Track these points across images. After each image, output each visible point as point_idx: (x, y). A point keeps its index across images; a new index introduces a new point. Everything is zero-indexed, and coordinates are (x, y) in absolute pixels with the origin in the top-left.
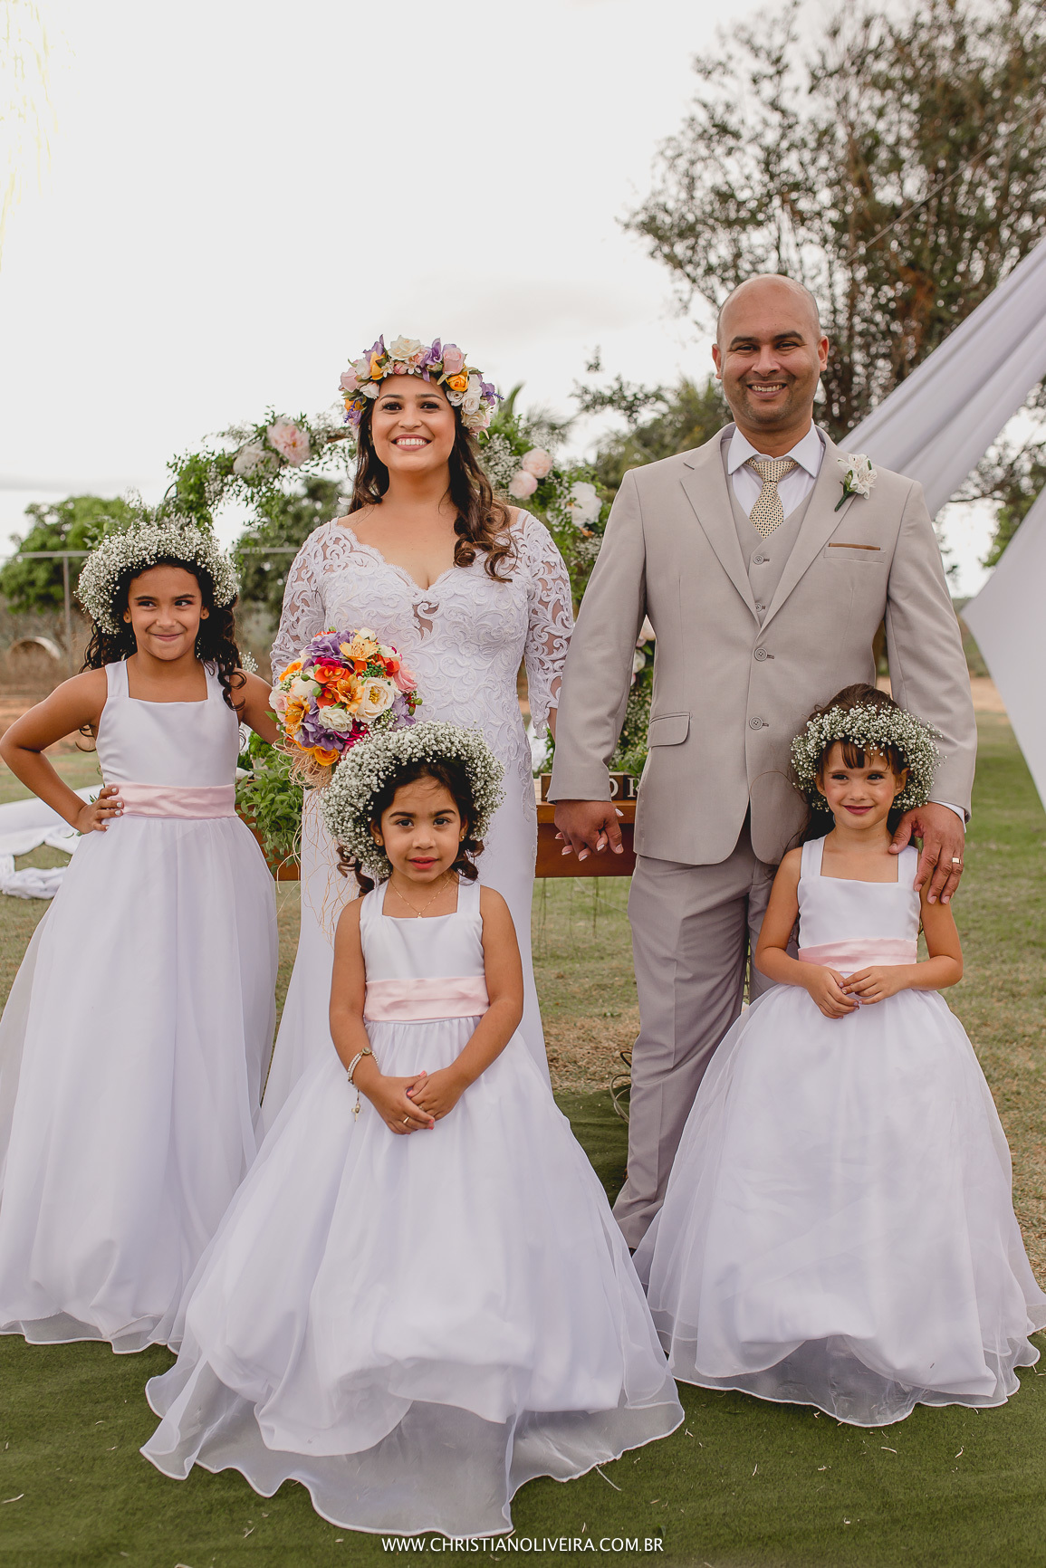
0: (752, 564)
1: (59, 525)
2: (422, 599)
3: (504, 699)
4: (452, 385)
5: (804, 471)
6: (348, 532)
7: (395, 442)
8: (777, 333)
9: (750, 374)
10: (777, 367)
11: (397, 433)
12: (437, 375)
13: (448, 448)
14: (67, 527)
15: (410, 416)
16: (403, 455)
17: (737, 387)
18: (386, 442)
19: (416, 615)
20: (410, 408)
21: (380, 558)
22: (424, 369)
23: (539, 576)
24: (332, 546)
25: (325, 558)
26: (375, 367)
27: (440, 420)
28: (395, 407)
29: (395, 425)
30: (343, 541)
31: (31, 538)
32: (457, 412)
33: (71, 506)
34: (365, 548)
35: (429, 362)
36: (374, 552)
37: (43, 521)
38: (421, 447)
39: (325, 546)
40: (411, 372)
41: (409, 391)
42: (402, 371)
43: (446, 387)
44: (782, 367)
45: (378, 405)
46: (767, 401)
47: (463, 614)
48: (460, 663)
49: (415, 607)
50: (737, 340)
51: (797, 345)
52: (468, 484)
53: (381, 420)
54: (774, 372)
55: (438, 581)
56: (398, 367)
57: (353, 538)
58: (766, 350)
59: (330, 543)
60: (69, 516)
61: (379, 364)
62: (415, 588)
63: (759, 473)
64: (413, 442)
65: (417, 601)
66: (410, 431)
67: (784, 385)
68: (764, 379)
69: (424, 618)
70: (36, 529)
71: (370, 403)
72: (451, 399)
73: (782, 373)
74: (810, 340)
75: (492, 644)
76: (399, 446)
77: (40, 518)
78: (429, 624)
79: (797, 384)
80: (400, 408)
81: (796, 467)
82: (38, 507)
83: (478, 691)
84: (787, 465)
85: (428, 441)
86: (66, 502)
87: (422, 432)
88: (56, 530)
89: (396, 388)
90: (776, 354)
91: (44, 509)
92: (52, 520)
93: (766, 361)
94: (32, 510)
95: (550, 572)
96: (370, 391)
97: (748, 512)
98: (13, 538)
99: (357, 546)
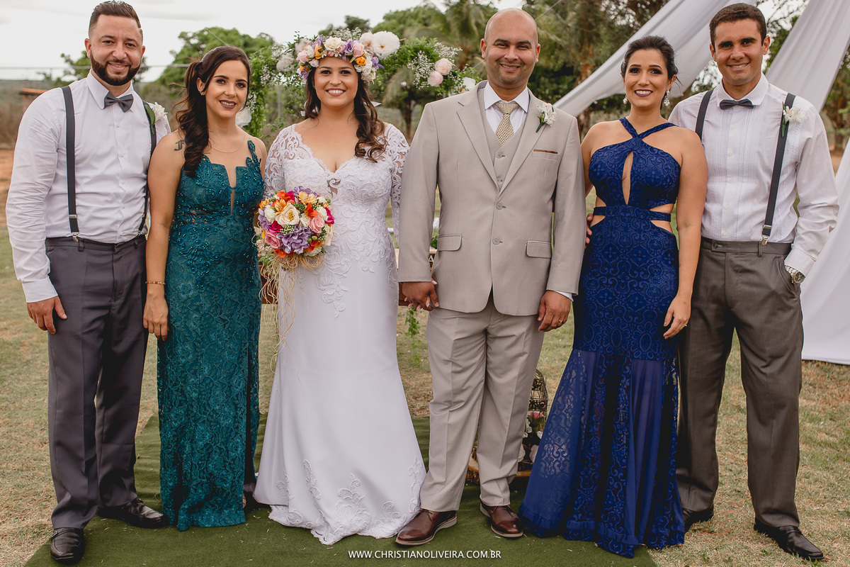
0: (496, 158)
1: (198, 44)
2: (332, 177)
3: (376, 226)
4: (358, 62)
5: (522, 109)
6: (299, 136)
7: (327, 91)
8: (520, 41)
9: (503, 59)
10: (517, 58)
11: (329, 87)
12: (350, 57)
13: (354, 94)
14: (203, 46)
15: (335, 78)
16: (332, 98)
17: (495, 64)
18: (324, 91)
19: (329, 186)
20: (336, 74)
21: (311, 154)
22: (343, 54)
23: (397, 160)
24: (290, 142)
25: (286, 148)
26: (317, 53)
27: (351, 80)
28: (327, 72)
29: (328, 82)
30: (295, 141)
31: (182, 52)
32: (360, 74)
33: (206, 33)
34: (305, 146)
35: (346, 51)
36: (308, 149)
37: (189, 42)
38: (341, 94)
39: (287, 141)
40: (336, 56)
41: (336, 65)
42: (332, 55)
43: (354, 63)
44: (519, 58)
45: (318, 71)
46: (510, 73)
47: (353, 185)
48: (352, 209)
49: (328, 182)
50: (498, 40)
51: (527, 48)
52: (365, 111)
53: (320, 80)
54: (516, 60)
55: (340, 168)
56: (329, 53)
57: (300, 139)
58: (512, 48)
59: (289, 140)
60: (204, 40)
61: (320, 51)
62: (329, 172)
63: (500, 110)
64: (337, 92)
65: (329, 179)
66: (335, 87)
67: (518, 67)
68: (510, 62)
69: (333, 187)
70: (185, 47)
71: (314, 69)
72: (357, 68)
73: (519, 61)
74: (533, 46)
75: (368, 199)
76: (330, 94)
77: (187, 40)
78: (336, 191)
79: (525, 67)
80: (330, 73)
81: (519, 107)
82: (186, 33)
83: (361, 224)
84: (515, 105)
85: (344, 91)
86: (203, 31)
87: (342, 87)
88: (197, 48)
89: (328, 64)
90: (518, 51)
91: (190, 35)
92: (194, 41)
93: (512, 53)
94: (183, 36)
95: (402, 158)
96: (314, 63)
97: (495, 131)
98: (172, 52)
99: (301, 145)
